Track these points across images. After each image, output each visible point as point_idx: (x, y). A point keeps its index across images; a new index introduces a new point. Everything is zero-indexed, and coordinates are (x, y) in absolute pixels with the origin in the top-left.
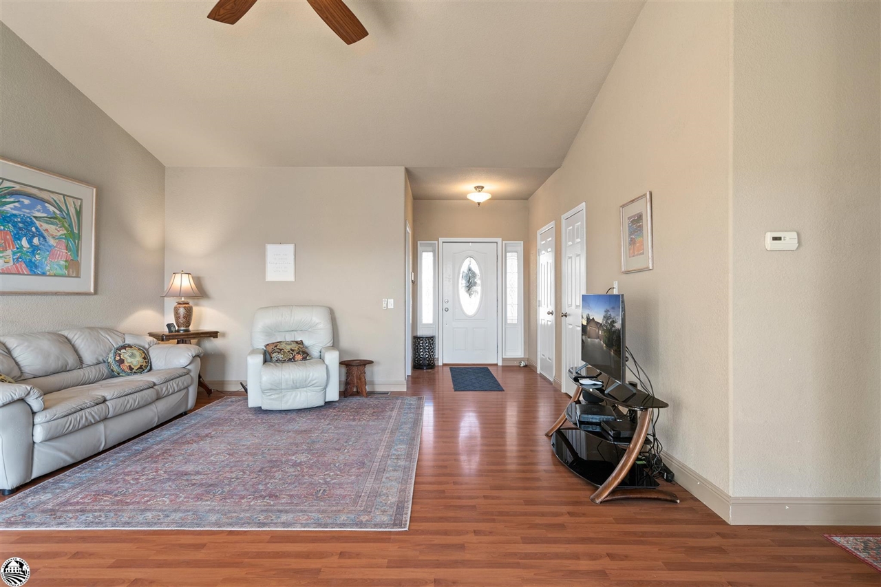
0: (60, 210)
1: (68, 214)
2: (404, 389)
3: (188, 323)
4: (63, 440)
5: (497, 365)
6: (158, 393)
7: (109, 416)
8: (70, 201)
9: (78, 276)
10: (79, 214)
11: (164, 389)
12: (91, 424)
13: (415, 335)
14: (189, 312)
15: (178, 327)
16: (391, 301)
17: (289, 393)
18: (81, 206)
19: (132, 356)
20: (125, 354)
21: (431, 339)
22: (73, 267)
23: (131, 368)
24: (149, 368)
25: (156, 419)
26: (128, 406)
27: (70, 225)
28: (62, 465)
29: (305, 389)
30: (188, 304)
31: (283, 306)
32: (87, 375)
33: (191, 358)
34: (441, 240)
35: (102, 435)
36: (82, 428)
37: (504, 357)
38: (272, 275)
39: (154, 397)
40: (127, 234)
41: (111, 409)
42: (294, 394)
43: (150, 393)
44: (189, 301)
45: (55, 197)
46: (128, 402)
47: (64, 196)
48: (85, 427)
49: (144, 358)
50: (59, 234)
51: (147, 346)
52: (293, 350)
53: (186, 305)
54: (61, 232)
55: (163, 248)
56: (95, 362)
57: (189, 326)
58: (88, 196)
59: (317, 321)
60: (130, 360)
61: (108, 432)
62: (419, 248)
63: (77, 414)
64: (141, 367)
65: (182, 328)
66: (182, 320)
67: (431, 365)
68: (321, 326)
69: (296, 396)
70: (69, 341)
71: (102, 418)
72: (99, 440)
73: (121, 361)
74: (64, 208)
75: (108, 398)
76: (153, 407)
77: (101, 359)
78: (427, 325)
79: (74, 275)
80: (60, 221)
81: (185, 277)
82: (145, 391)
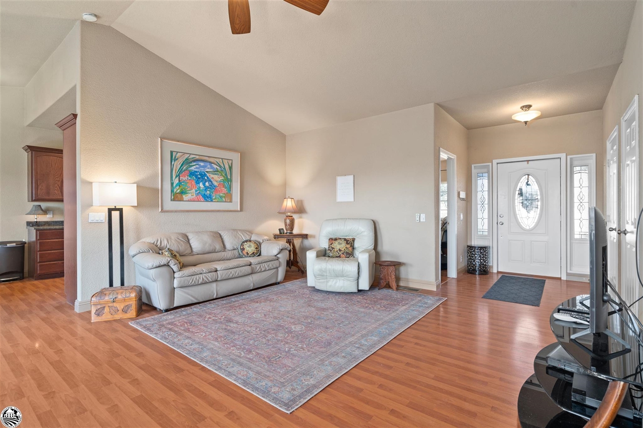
0: (220, 167)
1: (225, 169)
2: (435, 289)
3: (292, 229)
4: (190, 288)
5: (560, 279)
6: (252, 269)
7: (218, 279)
8: (225, 162)
9: (231, 201)
10: (231, 168)
11: (258, 268)
12: (206, 283)
13: (469, 244)
14: (292, 222)
15: (287, 230)
16: (423, 216)
17: (332, 280)
18: (232, 164)
19: (250, 246)
20: (246, 246)
21: (484, 250)
22: (228, 197)
23: (248, 254)
24: (258, 254)
25: (252, 285)
26: (231, 275)
27: (226, 174)
28: (190, 302)
29: (343, 278)
30: (292, 217)
31: (341, 219)
32: (226, 256)
33: (279, 250)
34: (495, 162)
35: (214, 290)
36: (200, 284)
37: (569, 271)
38: (340, 198)
39: (250, 272)
40: (260, 176)
41: (219, 276)
42: (335, 281)
43: (248, 269)
44: (292, 215)
45: (218, 160)
46: (231, 273)
47: (222, 159)
48: (202, 284)
49: (256, 248)
50: (219, 180)
51: (261, 241)
52: (340, 250)
53: (290, 218)
54: (221, 179)
55: (285, 185)
56: (232, 248)
57: (292, 230)
58: (236, 157)
59: (363, 230)
60: (248, 249)
61: (218, 288)
62: (474, 171)
63: (197, 276)
64: (253, 253)
65: (289, 232)
66: (288, 227)
67: (485, 271)
68: (365, 233)
69: (336, 283)
70: (221, 236)
71: (213, 280)
72: (213, 292)
73: (243, 249)
74: (222, 166)
75: (218, 269)
76: (250, 277)
77: (235, 247)
78: (483, 237)
79: (229, 201)
80: (220, 173)
81: (289, 200)
82: (243, 267)
